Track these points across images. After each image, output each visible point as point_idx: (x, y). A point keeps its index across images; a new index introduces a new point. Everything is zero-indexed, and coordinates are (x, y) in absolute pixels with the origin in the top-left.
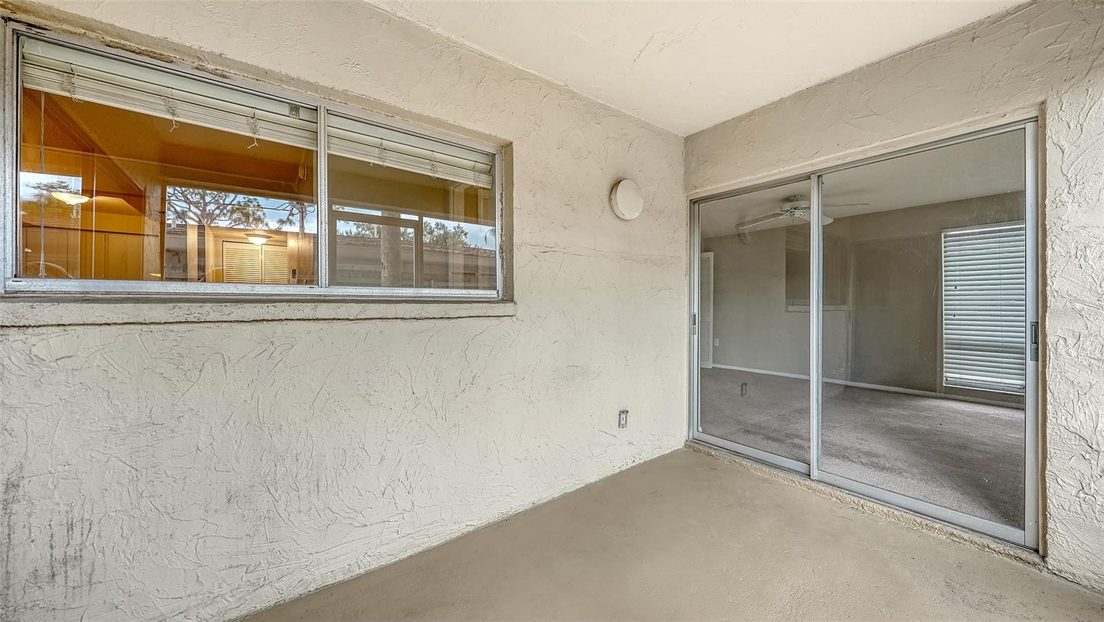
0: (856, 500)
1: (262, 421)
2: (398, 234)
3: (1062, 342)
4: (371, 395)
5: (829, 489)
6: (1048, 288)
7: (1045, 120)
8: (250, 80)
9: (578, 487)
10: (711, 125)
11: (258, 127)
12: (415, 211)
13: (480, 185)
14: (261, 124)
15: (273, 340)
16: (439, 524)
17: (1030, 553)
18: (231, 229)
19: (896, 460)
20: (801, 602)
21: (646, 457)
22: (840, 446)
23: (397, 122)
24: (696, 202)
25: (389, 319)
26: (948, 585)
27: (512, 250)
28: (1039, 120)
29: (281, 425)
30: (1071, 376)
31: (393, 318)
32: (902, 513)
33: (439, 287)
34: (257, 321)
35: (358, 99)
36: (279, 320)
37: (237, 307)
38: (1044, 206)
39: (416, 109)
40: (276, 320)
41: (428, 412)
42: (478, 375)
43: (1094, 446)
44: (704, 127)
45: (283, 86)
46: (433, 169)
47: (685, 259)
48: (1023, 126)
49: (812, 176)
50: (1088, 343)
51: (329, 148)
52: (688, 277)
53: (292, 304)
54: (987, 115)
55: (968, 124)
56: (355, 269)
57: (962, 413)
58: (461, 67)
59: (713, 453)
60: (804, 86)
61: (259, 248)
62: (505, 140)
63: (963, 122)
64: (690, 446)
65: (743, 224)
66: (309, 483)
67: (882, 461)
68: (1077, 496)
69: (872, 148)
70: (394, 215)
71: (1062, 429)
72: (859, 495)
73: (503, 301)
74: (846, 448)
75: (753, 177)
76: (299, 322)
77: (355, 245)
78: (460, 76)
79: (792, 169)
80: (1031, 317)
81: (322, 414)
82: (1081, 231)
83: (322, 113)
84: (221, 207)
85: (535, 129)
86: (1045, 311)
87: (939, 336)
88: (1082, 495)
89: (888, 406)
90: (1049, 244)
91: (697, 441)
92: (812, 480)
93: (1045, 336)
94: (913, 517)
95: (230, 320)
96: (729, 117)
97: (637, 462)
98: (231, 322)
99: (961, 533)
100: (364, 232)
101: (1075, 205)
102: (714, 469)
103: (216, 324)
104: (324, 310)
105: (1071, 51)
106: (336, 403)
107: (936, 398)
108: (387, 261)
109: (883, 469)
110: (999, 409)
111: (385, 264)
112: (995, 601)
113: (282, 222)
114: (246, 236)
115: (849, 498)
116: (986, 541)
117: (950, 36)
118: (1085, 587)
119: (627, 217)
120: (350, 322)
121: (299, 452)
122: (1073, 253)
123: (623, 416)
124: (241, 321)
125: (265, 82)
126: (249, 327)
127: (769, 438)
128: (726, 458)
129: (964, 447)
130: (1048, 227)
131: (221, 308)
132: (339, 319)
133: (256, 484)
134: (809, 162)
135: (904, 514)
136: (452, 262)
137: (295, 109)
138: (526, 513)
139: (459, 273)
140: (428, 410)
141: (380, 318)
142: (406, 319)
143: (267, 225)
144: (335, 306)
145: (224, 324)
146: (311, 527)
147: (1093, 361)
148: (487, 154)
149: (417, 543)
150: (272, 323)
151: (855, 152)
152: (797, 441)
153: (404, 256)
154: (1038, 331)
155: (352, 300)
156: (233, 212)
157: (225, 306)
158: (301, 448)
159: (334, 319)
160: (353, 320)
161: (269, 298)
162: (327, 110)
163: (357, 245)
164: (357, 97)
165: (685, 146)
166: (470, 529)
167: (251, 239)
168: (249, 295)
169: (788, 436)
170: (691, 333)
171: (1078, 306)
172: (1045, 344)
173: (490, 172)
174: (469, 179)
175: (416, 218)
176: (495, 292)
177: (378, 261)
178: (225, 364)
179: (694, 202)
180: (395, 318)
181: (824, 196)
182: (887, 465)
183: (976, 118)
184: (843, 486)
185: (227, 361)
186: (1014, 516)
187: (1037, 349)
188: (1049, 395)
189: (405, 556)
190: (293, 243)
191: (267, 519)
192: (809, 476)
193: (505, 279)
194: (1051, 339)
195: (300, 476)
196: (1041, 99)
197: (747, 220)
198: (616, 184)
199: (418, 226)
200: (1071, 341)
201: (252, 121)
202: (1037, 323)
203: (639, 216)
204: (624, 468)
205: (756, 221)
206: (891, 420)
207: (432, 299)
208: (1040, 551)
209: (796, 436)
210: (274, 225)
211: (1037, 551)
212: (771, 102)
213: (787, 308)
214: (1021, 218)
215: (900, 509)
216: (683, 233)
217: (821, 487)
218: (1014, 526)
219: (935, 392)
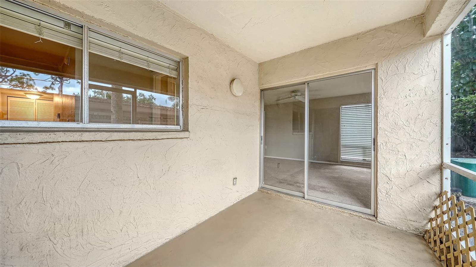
0: (320, 205)
1: (45, 200)
2: (122, 97)
3: (382, 144)
4: (114, 180)
5: (311, 202)
6: (378, 126)
7: (377, 69)
8: (38, 3)
9: (216, 213)
10: (269, 59)
11: (43, 32)
12: (133, 86)
13: (172, 76)
14: (44, 30)
15: (53, 153)
16: (151, 241)
17: (373, 217)
18: (11, 89)
19: (330, 188)
20: (308, 248)
21: (244, 197)
22: (312, 185)
23: (130, 40)
24: (263, 90)
25: (125, 140)
26: (352, 232)
27: (188, 107)
28: (376, 70)
29: (59, 201)
30: (384, 156)
31: (127, 140)
32: (335, 208)
33: (143, 124)
34: (42, 143)
35: (109, 25)
36: (57, 142)
37: (28, 135)
38: (377, 99)
39: (141, 35)
40: (55, 142)
41: (146, 186)
42: (171, 166)
43: (390, 179)
44: (267, 60)
45: (60, 10)
46: (148, 66)
47: (259, 113)
48: (371, 71)
49: (306, 83)
50: (389, 145)
51: (89, 49)
52: (259, 121)
53: (66, 133)
54: (361, 66)
55: (356, 69)
56: (95, 114)
57: (347, 170)
58: (164, 18)
59: (269, 192)
60: (304, 48)
61: (34, 101)
62: (185, 55)
63: (354, 68)
64: (260, 190)
65: (279, 100)
66: (76, 231)
67: (326, 189)
68: (385, 196)
69: (326, 74)
70: (119, 87)
71: (382, 174)
72: (321, 203)
73: (184, 131)
74: (314, 186)
75: (285, 82)
76: (71, 143)
77: (94, 102)
78: (164, 22)
79: (299, 80)
80: (373, 137)
81: (85, 193)
82: (387, 108)
83: (85, 30)
84: (4, 77)
85: (199, 52)
86: (377, 134)
87: (339, 143)
88: (387, 195)
89: (325, 169)
90: (378, 111)
91: (262, 188)
92: (305, 199)
93: (377, 143)
94: (338, 209)
95: (23, 143)
96: (276, 57)
97: (240, 199)
98: (24, 143)
99: (353, 213)
100: (98, 96)
101: (386, 99)
102: (270, 199)
103: (12, 145)
104: (86, 136)
105: (385, 47)
106: (94, 186)
107: (338, 165)
108: (115, 111)
109: (327, 192)
110: (357, 167)
111: (114, 112)
112: (365, 236)
113: (46, 88)
114: (24, 94)
115: (318, 205)
116: (360, 215)
117: (350, 37)
118: (388, 226)
119: (237, 95)
120: (103, 142)
121: (70, 215)
122: (385, 115)
123: (235, 180)
124: (31, 143)
125: (48, 6)
126: (37, 146)
127: (288, 184)
128: (274, 194)
129: (349, 182)
130: (378, 106)
131: (16, 135)
132: (96, 141)
133: (41, 237)
134: (305, 78)
135: (336, 208)
136: (154, 112)
137: (68, 25)
138: (193, 229)
139: (158, 118)
140: (146, 185)
141: (120, 140)
142: (135, 140)
143: (36, 89)
144: (93, 134)
145: (18, 145)
146: (78, 255)
147: (390, 151)
148: (175, 61)
149: (140, 252)
150: (53, 144)
151: (320, 75)
152: (298, 184)
153: (124, 108)
154: (375, 141)
155: (103, 130)
156: (12, 80)
157: (20, 134)
158: (72, 213)
159: (93, 141)
160: (104, 141)
161: (50, 129)
162: (89, 28)
163: (96, 102)
164: (107, 24)
165: (259, 67)
166: (167, 241)
167: (28, 96)
168: (36, 127)
169: (295, 183)
170: (261, 144)
171: (386, 133)
172: (377, 145)
173: (177, 70)
174: (166, 72)
175: (133, 90)
176: (179, 127)
177: (110, 111)
178: (19, 169)
179: (262, 90)
180: (129, 140)
181: (310, 91)
182: (328, 191)
183: (358, 67)
184: (315, 200)
185: (20, 166)
186: (367, 205)
187: (375, 147)
188: (378, 163)
189: (134, 260)
190: (58, 100)
191: (49, 256)
192: (304, 198)
193: (184, 120)
194: (379, 144)
195: (70, 229)
196: (376, 62)
197: (280, 99)
198: (232, 81)
199: (134, 94)
200: (384, 144)
201: (38, 27)
202: (375, 138)
203: (242, 95)
204: (235, 203)
205: (283, 99)
206: (327, 174)
207: (148, 130)
208: (375, 216)
209: (298, 183)
210: (41, 89)
211: (374, 216)
212: (291, 53)
213: (293, 133)
214: (371, 102)
215: (334, 207)
216: (258, 103)
217: (308, 201)
218: (368, 208)
219: (338, 163)
